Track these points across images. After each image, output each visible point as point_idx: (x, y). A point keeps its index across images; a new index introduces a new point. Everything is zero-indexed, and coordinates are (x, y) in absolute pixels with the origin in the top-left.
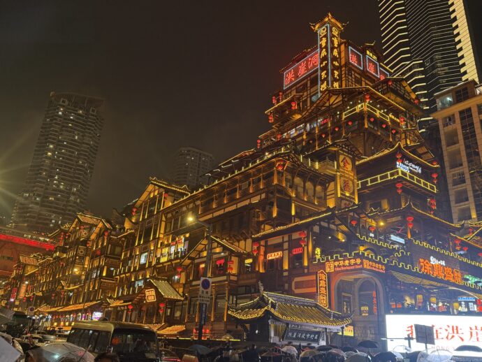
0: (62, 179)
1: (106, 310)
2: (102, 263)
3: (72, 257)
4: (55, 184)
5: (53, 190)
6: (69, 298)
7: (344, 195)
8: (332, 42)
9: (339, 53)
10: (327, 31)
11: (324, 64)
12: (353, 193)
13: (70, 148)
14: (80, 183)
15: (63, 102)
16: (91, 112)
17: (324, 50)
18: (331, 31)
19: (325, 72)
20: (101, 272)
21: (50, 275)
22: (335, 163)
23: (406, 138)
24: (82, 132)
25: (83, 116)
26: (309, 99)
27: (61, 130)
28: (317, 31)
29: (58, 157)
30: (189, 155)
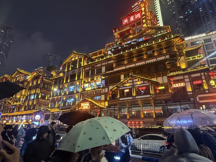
2: (38, 92)
6: (14, 109)
10: (144, 5)
11: (144, 17)
16: (8, 32)
17: (143, 12)
19: (145, 20)
20: (38, 96)
24: (3, 40)
25: (3, 33)
26: (136, 30)
30: (51, 56)
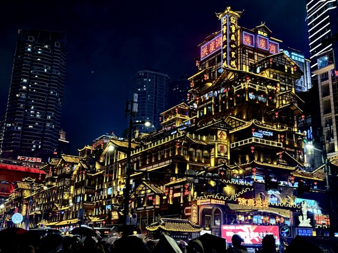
0: (38, 109)
1: (89, 223)
2: (83, 192)
3: (61, 187)
4: (32, 114)
5: (31, 119)
6: (62, 216)
7: (221, 156)
8: (231, 29)
9: (236, 37)
10: (227, 21)
11: (225, 47)
12: (227, 153)
13: (42, 80)
14: (53, 111)
15: (31, 39)
16: (55, 46)
17: (225, 36)
18: (230, 20)
19: (225, 53)
20: (83, 198)
21: (45, 199)
22: (215, 136)
23: (282, 100)
24: (50, 65)
25: (49, 50)
26: (216, 71)
27: (32, 65)
28: (220, 19)
29: (32, 90)
30: (145, 77)
